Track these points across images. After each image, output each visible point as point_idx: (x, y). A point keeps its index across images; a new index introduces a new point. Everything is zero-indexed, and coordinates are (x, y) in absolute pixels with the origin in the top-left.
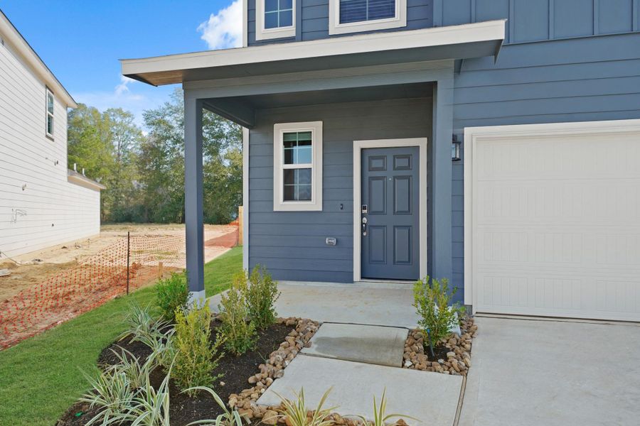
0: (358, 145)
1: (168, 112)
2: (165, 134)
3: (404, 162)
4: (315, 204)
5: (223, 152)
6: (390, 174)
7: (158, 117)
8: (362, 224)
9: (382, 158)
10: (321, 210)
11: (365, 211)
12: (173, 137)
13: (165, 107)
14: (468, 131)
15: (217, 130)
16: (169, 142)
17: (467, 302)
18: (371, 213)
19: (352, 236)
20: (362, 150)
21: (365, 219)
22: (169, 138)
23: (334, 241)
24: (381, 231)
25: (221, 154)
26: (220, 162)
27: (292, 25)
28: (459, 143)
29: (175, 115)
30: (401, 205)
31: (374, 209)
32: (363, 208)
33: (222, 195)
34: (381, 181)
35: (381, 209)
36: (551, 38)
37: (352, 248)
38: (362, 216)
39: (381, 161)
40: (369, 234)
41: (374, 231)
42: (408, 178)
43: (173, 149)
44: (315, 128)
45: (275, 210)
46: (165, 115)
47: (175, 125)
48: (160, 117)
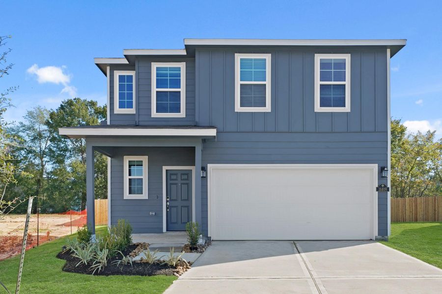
0: (165, 168)
1: (21, 129)
2: (19, 146)
3: (185, 177)
4: (145, 196)
5: (68, 162)
6: (179, 182)
7: (13, 133)
8: (167, 205)
9: (176, 174)
10: (147, 198)
11: (168, 199)
12: (26, 148)
13: (19, 125)
14: (209, 166)
15: (62, 145)
16: (23, 152)
17: (209, 236)
18: (171, 200)
19: (162, 211)
20: (167, 170)
21: (168, 203)
22: (22, 149)
23: (154, 214)
24: (175, 209)
25: (66, 163)
26: (65, 168)
27: (132, 108)
28: (205, 171)
29: (28, 132)
30: (185, 197)
31: (172, 198)
32: (167, 198)
33: (68, 192)
34: (175, 186)
35: (175, 198)
36: (239, 131)
37: (162, 217)
38: (167, 201)
39: (175, 176)
40: (170, 210)
41: (172, 208)
42: (187, 184)
43: (26, 158)
44: (145, 159)
45: (124, 198)
46: (19, 131)
47: (28, 140)
48: (15, 133)
